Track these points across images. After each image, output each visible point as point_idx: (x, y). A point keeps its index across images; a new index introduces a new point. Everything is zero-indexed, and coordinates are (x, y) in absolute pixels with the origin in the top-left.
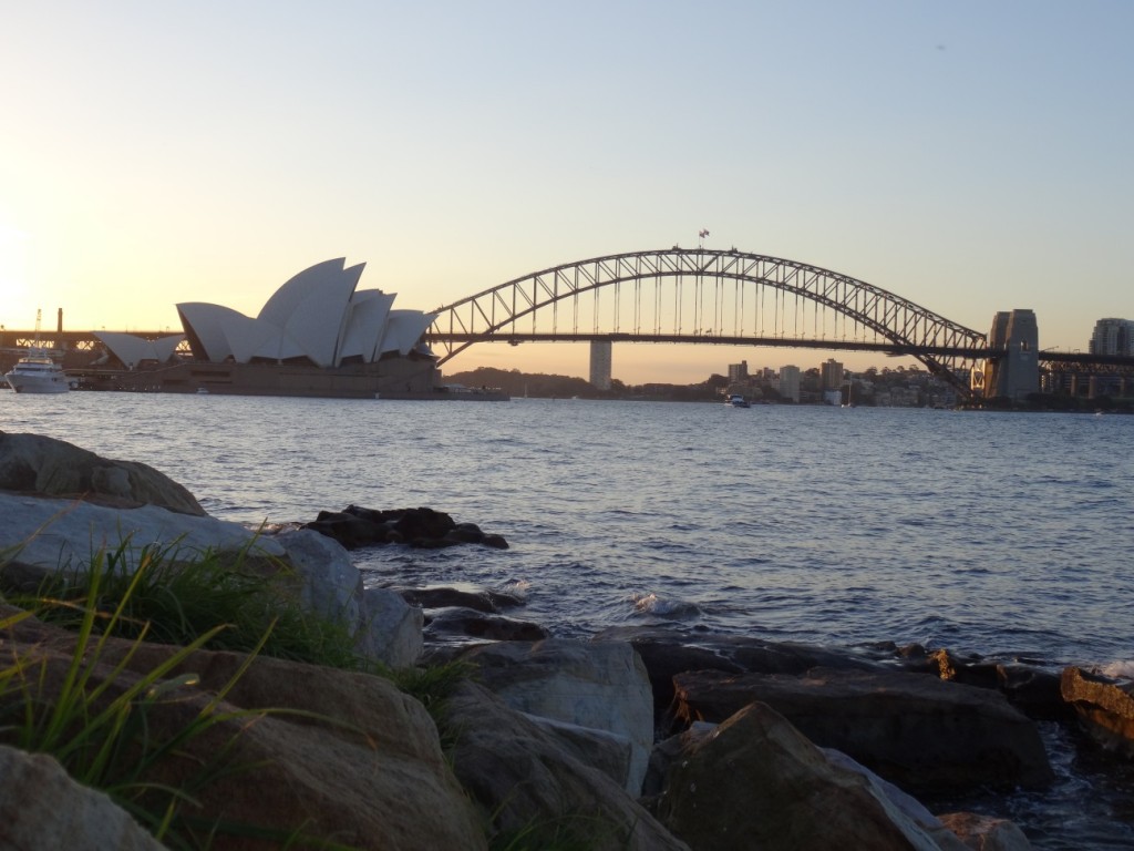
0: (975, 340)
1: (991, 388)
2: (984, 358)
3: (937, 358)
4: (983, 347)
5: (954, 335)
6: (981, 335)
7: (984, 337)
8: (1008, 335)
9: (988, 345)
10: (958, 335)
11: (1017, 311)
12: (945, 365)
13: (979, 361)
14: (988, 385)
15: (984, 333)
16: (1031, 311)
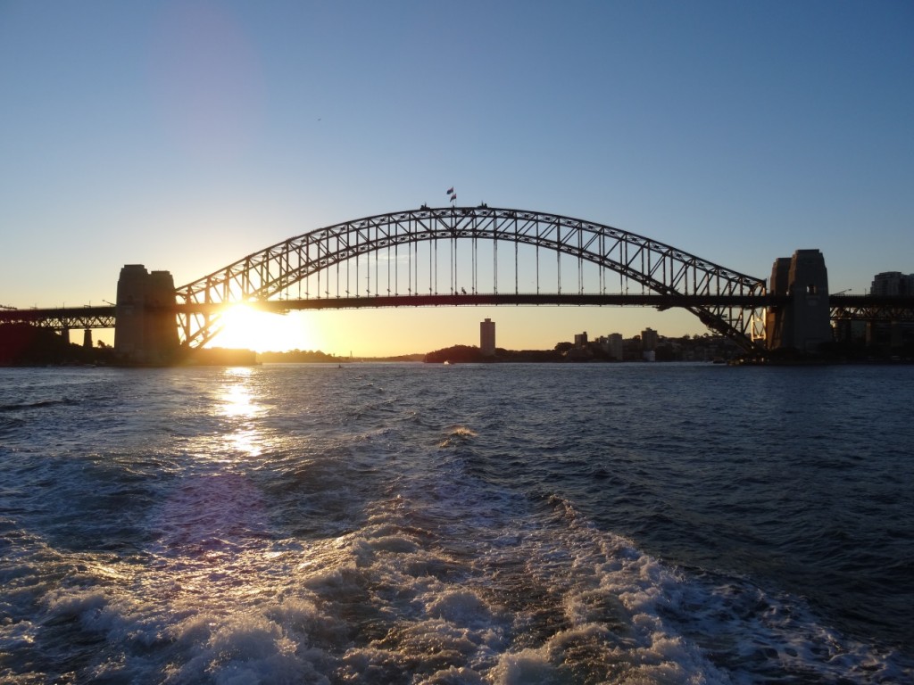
0: (752, 288)
1: (773, 339)
2: (764, 306)
3: (711, 310)
4: (763, 294)
5: (729, 284)
6: (759, 281)
7: (763, 283)
8: (791, 279)
9: (768, 292)
10: (733, 284)
11: (800, 252)
12: (719, 316)
13: (758, 310)
14: (771, 334)
15: (762, 278)
16: (818, 250)
